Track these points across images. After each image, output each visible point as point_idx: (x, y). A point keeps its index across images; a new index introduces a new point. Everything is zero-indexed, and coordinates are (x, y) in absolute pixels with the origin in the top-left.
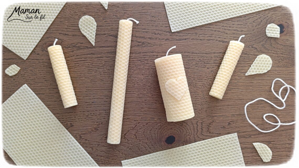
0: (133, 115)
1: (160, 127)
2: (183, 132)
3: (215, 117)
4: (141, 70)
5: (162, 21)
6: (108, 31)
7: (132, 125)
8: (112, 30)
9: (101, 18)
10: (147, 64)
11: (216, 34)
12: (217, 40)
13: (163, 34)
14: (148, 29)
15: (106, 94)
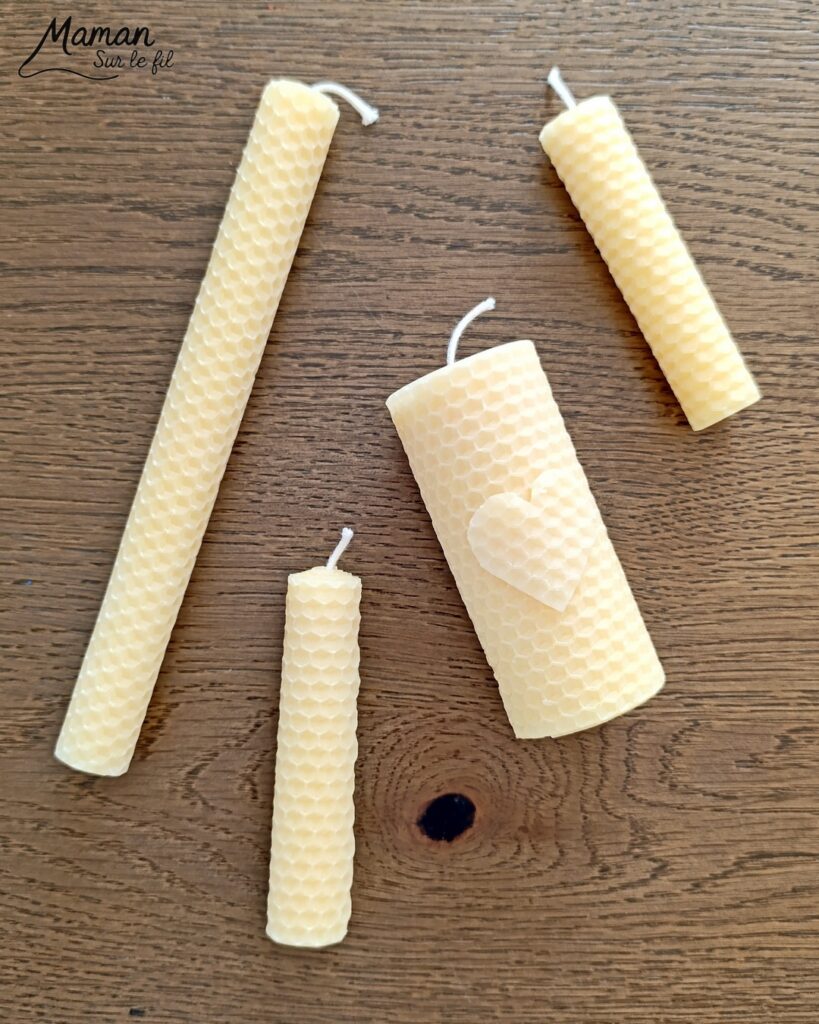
0: (242, 664)
1: (390, 744)
2: (522, 774)
3: (705, 701)
4: (299, 414)
5: (437, 139)
6: (128, 180)
7: (235, 724)
8: (147, 178)
9: (87, 105)
10: (335, 377)
11: (741, 226)
12: (741, 263)
13: (437, 214)
14: (354, 182)
15: (96, 539)
